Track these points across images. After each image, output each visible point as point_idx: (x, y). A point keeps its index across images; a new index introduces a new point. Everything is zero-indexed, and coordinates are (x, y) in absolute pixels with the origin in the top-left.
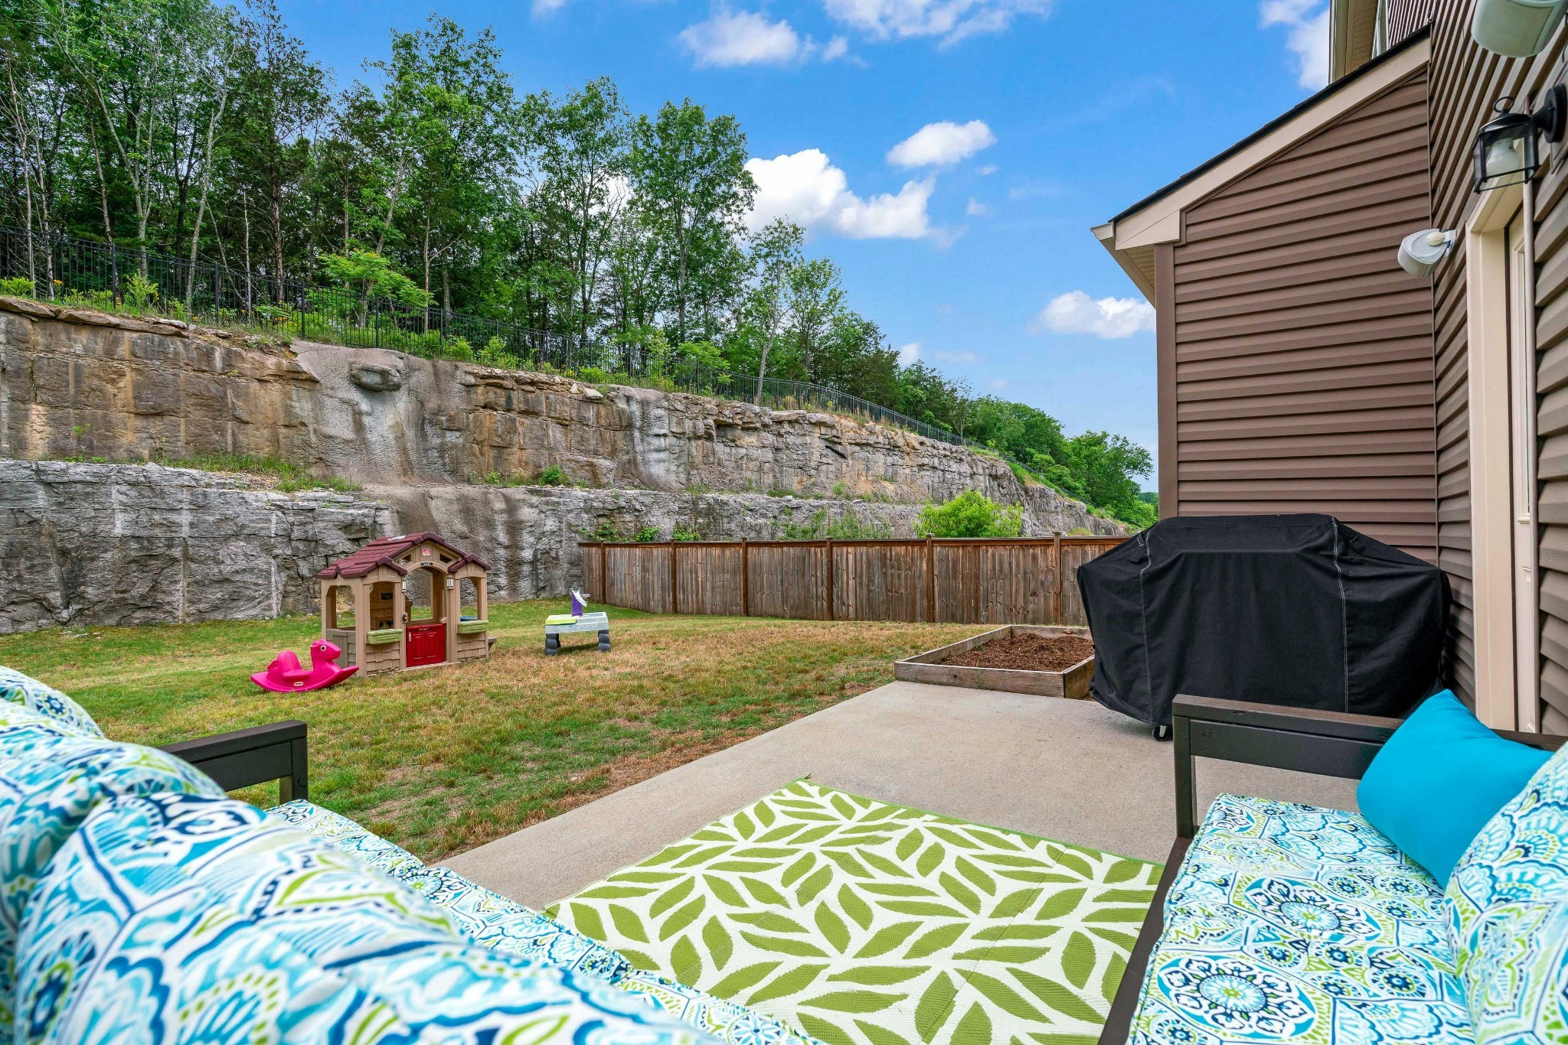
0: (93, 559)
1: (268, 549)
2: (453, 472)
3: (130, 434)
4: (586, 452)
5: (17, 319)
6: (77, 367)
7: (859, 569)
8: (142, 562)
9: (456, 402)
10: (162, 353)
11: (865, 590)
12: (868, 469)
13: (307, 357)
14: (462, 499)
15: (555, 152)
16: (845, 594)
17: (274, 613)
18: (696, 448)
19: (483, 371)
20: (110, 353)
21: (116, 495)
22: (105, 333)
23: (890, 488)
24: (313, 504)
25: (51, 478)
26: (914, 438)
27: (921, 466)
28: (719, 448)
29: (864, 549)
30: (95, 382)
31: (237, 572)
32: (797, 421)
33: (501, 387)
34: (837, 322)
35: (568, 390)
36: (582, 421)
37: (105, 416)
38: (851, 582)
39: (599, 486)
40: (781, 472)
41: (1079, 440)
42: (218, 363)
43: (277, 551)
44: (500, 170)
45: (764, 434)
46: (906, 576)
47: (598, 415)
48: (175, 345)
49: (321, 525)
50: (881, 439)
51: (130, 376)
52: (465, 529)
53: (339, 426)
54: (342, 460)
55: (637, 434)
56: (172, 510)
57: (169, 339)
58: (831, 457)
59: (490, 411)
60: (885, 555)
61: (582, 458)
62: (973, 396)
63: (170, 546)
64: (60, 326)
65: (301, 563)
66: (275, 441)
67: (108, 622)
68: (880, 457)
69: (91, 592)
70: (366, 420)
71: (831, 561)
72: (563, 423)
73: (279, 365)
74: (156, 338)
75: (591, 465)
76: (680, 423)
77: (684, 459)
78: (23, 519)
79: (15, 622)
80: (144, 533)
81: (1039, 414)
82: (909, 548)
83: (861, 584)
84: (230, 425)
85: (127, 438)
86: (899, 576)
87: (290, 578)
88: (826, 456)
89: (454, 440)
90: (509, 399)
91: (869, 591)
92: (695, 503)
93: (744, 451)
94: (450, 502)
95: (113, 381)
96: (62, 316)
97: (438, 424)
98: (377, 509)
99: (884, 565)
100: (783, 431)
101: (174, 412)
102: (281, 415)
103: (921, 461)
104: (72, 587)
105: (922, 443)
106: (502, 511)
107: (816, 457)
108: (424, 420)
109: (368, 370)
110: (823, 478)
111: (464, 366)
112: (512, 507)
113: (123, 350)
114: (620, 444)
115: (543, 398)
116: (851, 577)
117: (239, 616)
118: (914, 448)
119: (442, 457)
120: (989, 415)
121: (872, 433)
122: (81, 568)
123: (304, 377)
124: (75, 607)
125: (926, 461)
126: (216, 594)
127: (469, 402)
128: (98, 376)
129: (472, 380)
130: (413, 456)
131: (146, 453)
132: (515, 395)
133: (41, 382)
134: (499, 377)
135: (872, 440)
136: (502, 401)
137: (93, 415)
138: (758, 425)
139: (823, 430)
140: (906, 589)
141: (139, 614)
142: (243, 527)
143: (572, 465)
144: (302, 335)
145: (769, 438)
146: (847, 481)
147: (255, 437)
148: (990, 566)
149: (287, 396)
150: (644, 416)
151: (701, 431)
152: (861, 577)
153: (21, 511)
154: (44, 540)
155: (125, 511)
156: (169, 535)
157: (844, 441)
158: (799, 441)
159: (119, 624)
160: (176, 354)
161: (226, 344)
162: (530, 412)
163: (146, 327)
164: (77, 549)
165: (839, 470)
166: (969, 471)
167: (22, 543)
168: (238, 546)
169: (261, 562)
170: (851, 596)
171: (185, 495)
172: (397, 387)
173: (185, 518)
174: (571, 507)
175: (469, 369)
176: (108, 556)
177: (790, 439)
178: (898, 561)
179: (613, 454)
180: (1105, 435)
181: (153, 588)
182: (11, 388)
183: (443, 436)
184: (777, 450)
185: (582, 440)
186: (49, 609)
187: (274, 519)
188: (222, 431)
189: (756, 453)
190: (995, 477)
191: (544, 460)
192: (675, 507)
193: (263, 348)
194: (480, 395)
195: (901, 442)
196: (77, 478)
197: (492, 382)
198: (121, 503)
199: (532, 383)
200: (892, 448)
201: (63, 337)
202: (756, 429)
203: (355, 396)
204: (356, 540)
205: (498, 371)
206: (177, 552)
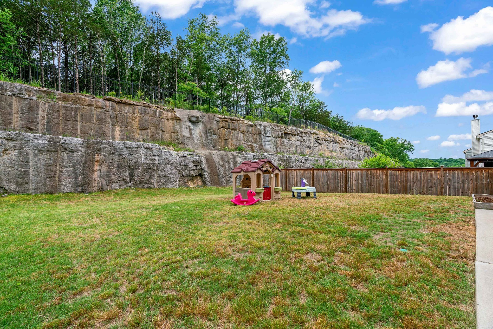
0: (136, 169)
1: (176, 168)
2: (214, 147)
3: (138, 135)
4: (249, 141)
5: (113, 103)
6: (126, 115)
7: (357, 178)
8: (147, 170)
9: (215, 126)
10: (145, 112)
11: (360, 185)
12: (328, 148)
13: (179, 113)
14: (221, 154)
15: (231, 52)
16: (352, 186)
17: (177, 186)
18: (279, 140)
19: (222, 117)
20: (133, 112)
21: (142, 151)
22: (132, 106)
23: (335, 154)
24: (186, 155)
25: (128, 146)
26: (341, 138)
27: (343, 148)
28: (285, 140)
29: (359, 171)
30: (130, 120)
31: (169, 174)
32: (307, 133)
33: (227, 121)
34: (311, 102)
35: (244, 122)
36: (248, 132)
37: (132, 130)
38: (354, 182)
39: (253, 152)
40: (302, 149)
41: (389, 140)
42: (158, 115)
43: (178, 168)
44: (215, 58)
45: (297, 136)
46: (376, 181)
47: (252, 130)
48: (148, 110)
49: (188, 161)
50: (332, 139)
51: (138, 118)
52: (222, 164)
53: (186, 133)
54: (187, 143)
55: (262, 136)
56: (154, 156)
57: (146, 108)
58: (317, 144)
59: (223, 129)
60: (368, 173)
61: (248, 143)
62: (354, 125)
63: (154, 166)
64: (122, 105)
65: (183, 172)
66: (171, 137)
67: (140, 187)
68: (331, 144)
69: (136, 178)
70: (193, 131)
71: (346, 175)
72: (243, 133)
73: (172, 115)
74: (144, 108)
75: (251, 145)
76: (274, 133)
77: (275, 144)
78: (121, 157)
79: (120, 186)
80: (148, 162)
81: (375, 131)
82: (378, 171)
83: (358, 183)
84: (160, 132)
85: (137, 136)
86: (374, 180)
87: (181, 176)
88: (315, 144)
89: (214, 137)
90: (229, 125)
91: (362, 185)
92: (283, 158)
93: (292, 142)
94: (218, 155)
95: (134, 120)
96: (123, 102)
97: (211, 132)
98: (201, 157)
99: (367, 176)
100: (303, 136)
101: (147, 129)
102: (172, 129)
103: (343, 146)
104: (131, 176)
105: (344, 140)
106: (232, 158)
107: (312, 144)
108: (207, 131)
109: (193, 116)
110: (314, 151)
111: (217, 115)
112: (234, 157)
113: (136, 111)
114: (258, 139)
115: (238, 125)
116: (354, 180)
117: (169, 187)
118: (341, 142)
119: (212, 142)
120: (359, 131)
121: (329, 136)
122: (134, 171)
123: (178, 118)
124: (132, 182)
125: (345, 146)
126: (164, 180)
127: (218, 126)
128: (131, 119)
129: (219, 120)
130: (204, 142)
131: (141, 140)
132: (230, 124)
133: (119, 120)
134: (226, 119)
135: (329, 139)
136: (227, 126)
137: (130, 129)
138: (296, 134)
139: (315, 135)
140: (376, 185)
141: (146, 185)
142: (170, 161)
143: (246, 145)
144: (176, 107)
145: (299, 138)
146: (322, 151)
147: (166, 136)
148: (412, 177)
149: (174, 124)
150: (265, 130)
151: (280, 135)
152: (358, 180)
153: (121, 155)
154: (126, 163)
155: (144, 156)
156: (153, 163)
157: (321, 139)
158: (307, 139)
159: (142, 188)
160: (148, 112)
161: (159, 109)
162: (234, 129)
163: (141, 105)
164: (133, 166)
165: (319, 148)
166: (358, 150)
167: (121, 164)
168: (169, 166)
169: (174, 171)
170: (354, 186)
171: (157, 152)
172: (200, 121)
173: (157, 158)
174: (250, 158)
175: (218, 116)
176: (140, 168)
177: (305, 138)
178: (374, 176)
179: (256, 142)
180: (398, 138)
181: (150, 178)
182: (112, 122)
183: (212, 136)
184: (301, 142)
185: (248, 138)
186: (126, 183)
187: (177, 159)
188: (158, 134)
189: (295, 142)
190: (366, 152)
191: (238, 144)
192: (277, 158)
193: (168, 110)
194: (221, 124)
195: (338, 140)
196: (134, 146)
197: (225, 120)
198: (143, 153)
199: (235, 120)
200: (335, 141)
201: (123, 108)
202: (295, 135)
203: (189, 124)
204: (196, 166)
205: (226, 117)
206: (155, 168)
